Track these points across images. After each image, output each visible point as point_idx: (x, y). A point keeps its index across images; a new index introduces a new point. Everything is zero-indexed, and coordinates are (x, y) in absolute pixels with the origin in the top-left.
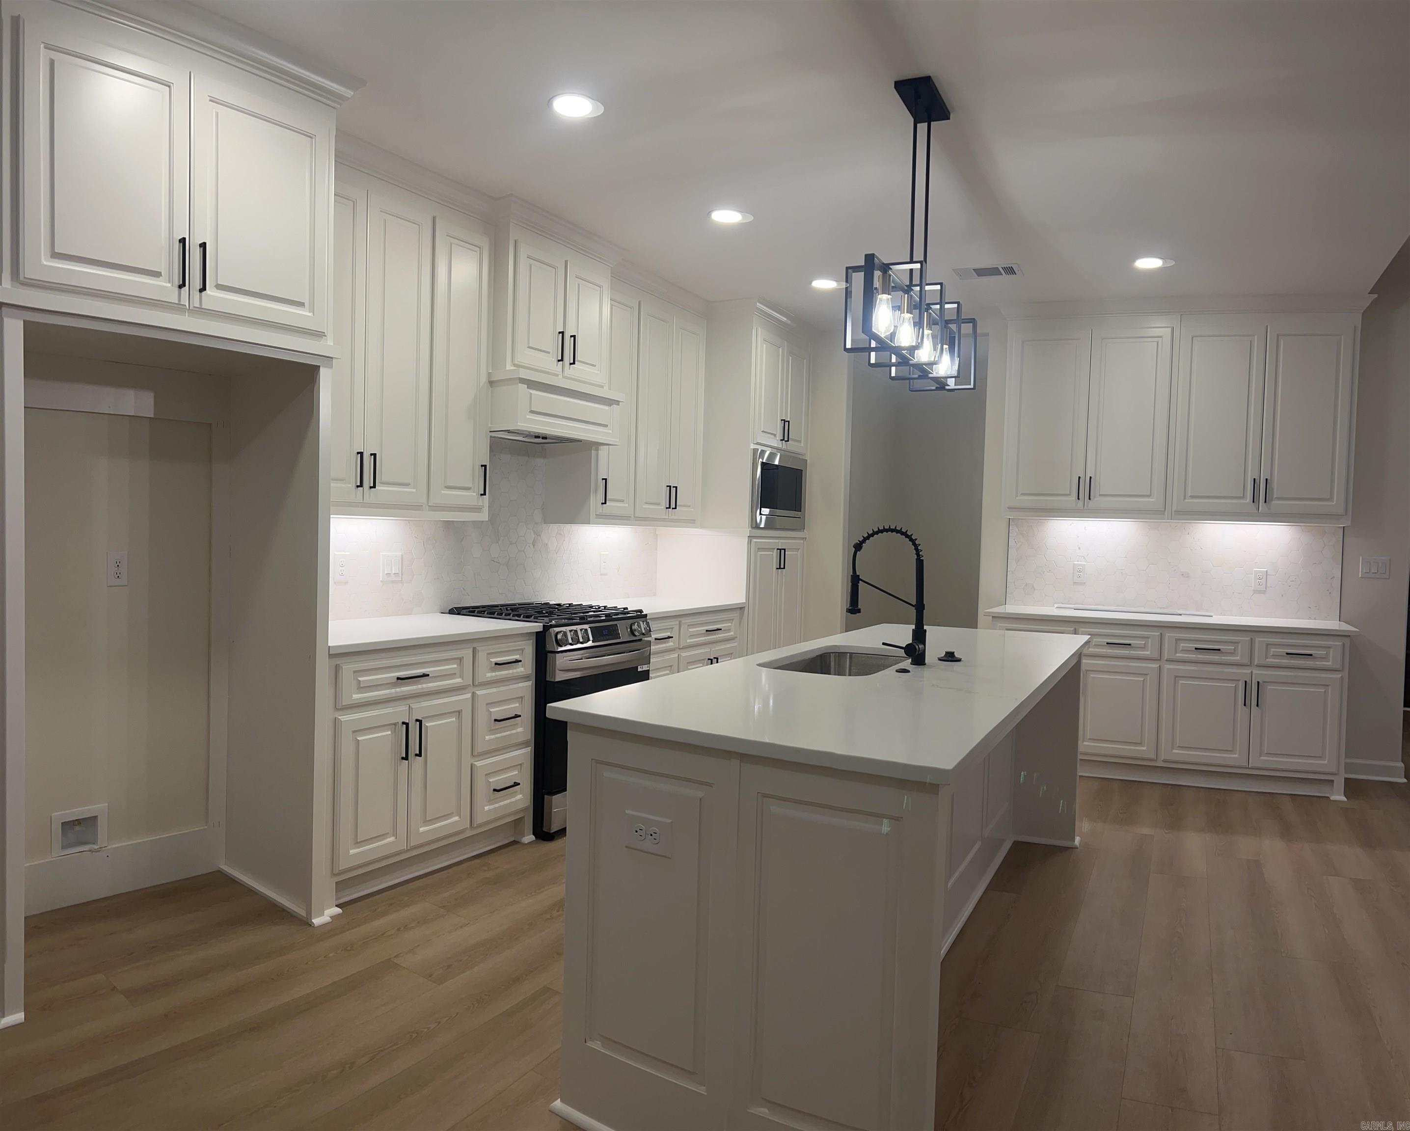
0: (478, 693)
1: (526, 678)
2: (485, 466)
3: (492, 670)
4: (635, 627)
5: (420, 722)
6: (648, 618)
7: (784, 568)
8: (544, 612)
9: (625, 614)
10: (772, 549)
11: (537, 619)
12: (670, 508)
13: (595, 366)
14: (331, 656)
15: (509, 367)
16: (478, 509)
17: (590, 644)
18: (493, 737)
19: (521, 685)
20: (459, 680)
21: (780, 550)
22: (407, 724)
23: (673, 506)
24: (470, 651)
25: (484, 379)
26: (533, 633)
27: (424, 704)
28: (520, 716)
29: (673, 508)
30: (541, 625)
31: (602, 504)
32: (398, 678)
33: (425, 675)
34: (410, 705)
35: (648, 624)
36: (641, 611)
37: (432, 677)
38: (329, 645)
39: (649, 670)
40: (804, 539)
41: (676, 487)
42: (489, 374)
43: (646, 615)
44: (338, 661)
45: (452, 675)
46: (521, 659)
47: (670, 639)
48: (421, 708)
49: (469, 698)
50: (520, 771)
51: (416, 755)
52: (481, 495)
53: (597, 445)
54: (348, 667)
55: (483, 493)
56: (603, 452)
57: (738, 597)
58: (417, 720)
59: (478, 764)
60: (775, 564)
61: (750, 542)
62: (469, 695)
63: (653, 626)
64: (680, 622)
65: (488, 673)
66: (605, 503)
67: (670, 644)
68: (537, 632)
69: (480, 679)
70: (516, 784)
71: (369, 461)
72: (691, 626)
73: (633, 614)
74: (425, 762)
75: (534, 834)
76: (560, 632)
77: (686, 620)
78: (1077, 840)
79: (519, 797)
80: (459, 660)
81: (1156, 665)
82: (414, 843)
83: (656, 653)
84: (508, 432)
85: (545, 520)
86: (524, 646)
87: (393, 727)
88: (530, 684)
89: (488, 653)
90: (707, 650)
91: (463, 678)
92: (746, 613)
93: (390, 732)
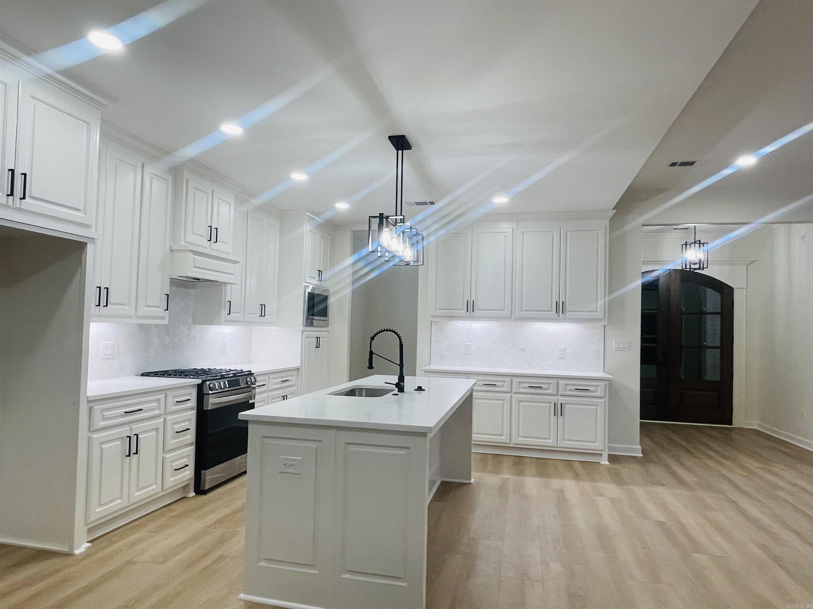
0: (168, 418)
1: (192, 409)
2: (168, 295)
3: (175, 405)
4: (248, 379)
5: (137, 435)
6: (254, 374)
7: (319, 347)
8: (200, 373)
9: (241, 373)
10: (313, 338)
11: (198, 377)
12: (261, 316)
13: (227, 243)
14: (89, 402)
15: (183, 243)
16: (163, 318)
17: (227, 389)
18: (175, 441)
19: (190, 413)
20: (157, 412)
21: (317, 338)
22: (130, 437)
23: (263, 315)
24: (164, 395)
25: (167, 249)
26: (196, 384)
27: (138, 426)
28: (189, 429)
29: (263, 316)
30: (200, 381)
31: (228, 314)
32: (125, 412)
33: (140, 410)
34: (132, 427)
35: (255, 378)
36: (250, 371)
37: (144, 410)
38: (87, 396)
39: (254, 402)
40: (328, 332)
41: (265, 305)
42: (170, 246)
43: (253, 373)
44: (92, 404)
45: (153, 409)
46: (190, 398)
47: (264, 386)
48: (137, 428)
49: (162, 421)
50: (189, 459)
51: (134, 454)
52: (165, 310)
53: (226, 284)
54: (97, 408)
55: (166, 309)
56: (229, 286)
57: (297, 364)
58: (135, 435)
59: (167, 456)
60: (315, 345)
61: (302, 334)
62: (163, 420)
63: (258, 379)
64: (269, 377)
65: (173, 407)
66: (230, 314)
67: (264, 388)
68: (198, 384)
69: (168, 411)
70: (186, 466)
71: (104, 292)
72: (274, 379)
73: (246, 373)
74: (139, 457)
75: (195, 492)
76: (212, 383)
77: (272, 376)
78: (472, 480)
79: (188, 472)
80: (158, 401)
81: (509, 395)
82: (132, 502)
83: (258, 393)
84: (179, 276)
85: (194, 323)
86: (191, 392)
87: (121, 439)
88: (194, 412)
89: (173, 397)
90: (282, 392)
91: (160, 411)
92: (300, 372)
93: (119, 442)
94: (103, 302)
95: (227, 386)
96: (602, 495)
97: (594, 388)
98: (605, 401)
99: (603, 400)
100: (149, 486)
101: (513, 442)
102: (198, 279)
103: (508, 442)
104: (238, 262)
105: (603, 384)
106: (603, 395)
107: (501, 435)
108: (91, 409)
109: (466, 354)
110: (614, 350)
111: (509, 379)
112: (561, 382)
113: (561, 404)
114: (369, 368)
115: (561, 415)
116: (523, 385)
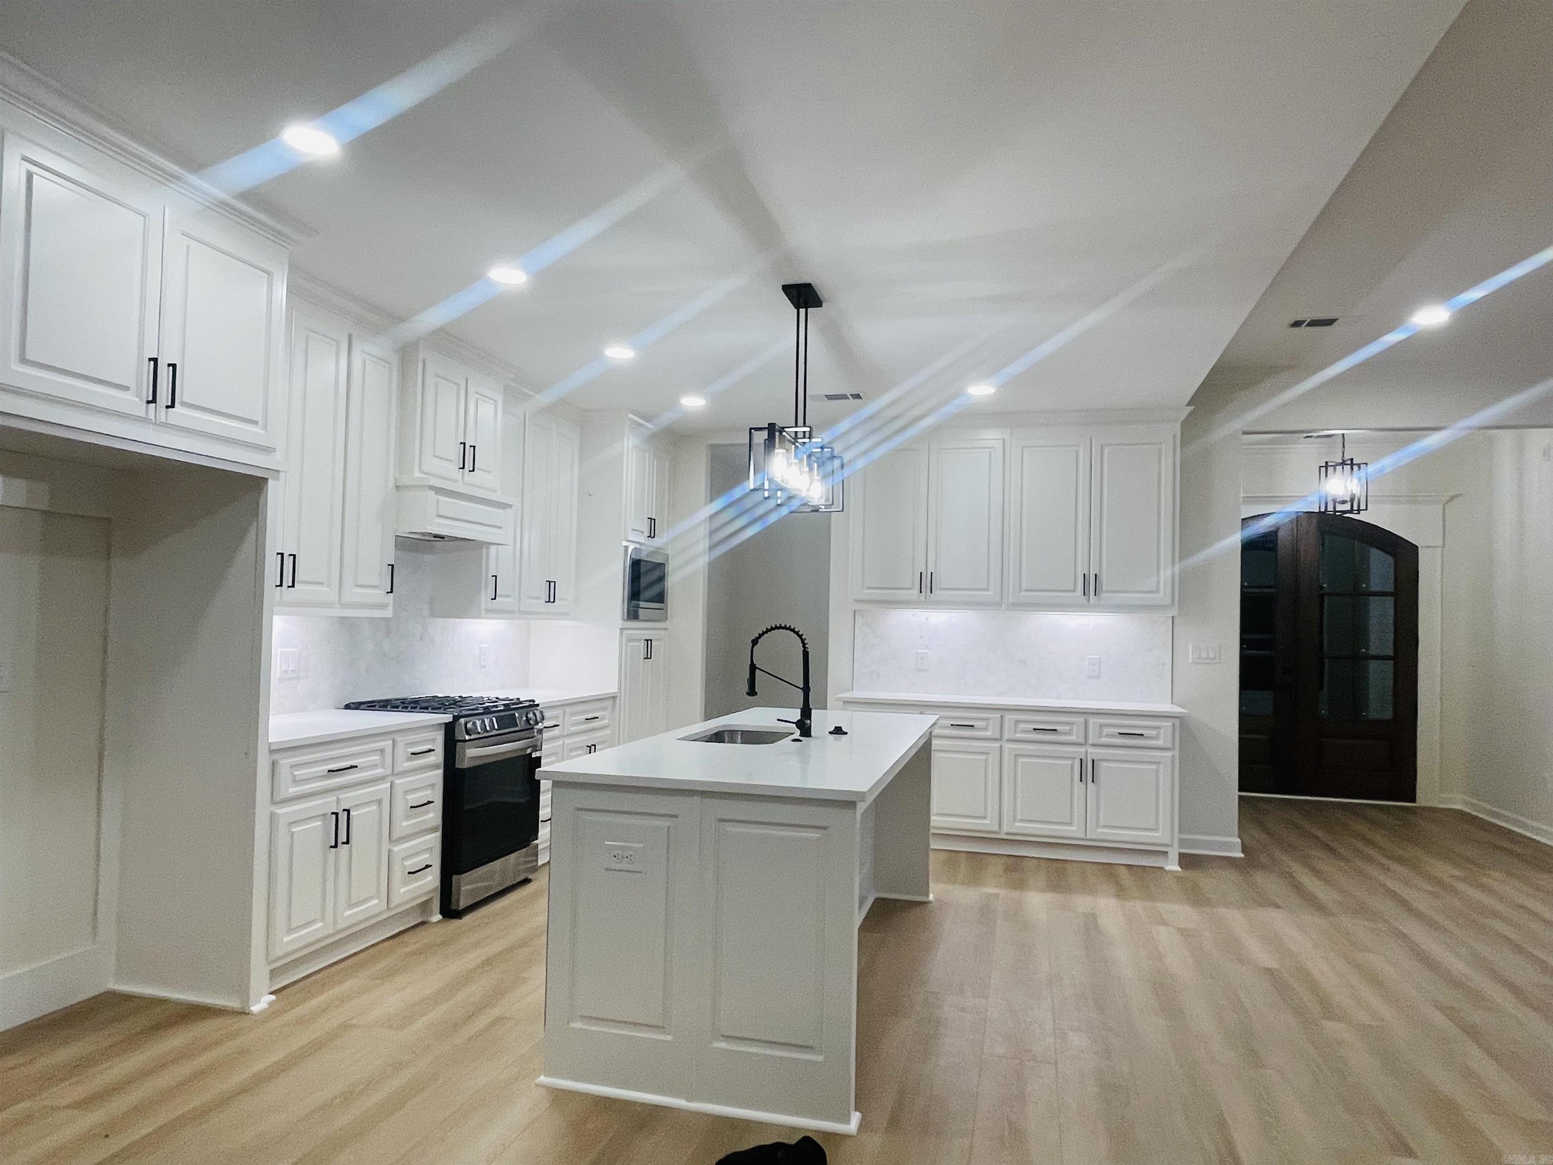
0: (397, 781)
1: (436, 767)
2: (392, 566)
3: (409, 759)
4: (531, 715)
5: (348, 811)
6: (540, 706)
7: (651, 658)
8: (447, 704)
9: (518, 704)
10: (639, 640)
11: (445, 711)
12: (549, 602)
13: (490, 472)
14: (272, 752)
15: (417, 474)
16: (383, 607)
17: (495, 732)
18: (408, 823)
19: (432, 773)
20: (381, 770)
21: (647, 640)
22: (337, 814)
23: (552, 600)
24: (391, 742)
25: (391, 484)
26: (442, 724)
27: (350, 795)
28: (432, 802)
29: (552, 602)
30: (449, 717)
31: (492, 599)
32: (329, 771)
33: (352, 767)
34: (340, 796)
35: (541, 713)
36: (534, 701)
37: (362, 768)
38: (270, 741)
39: (541, 756)
40: (666, 629)
41: (555, 582)
42: (396, 479)
43: (538, 705)
44: (276, 756)
45: (374, 766)
46: (433, 749)
47: (556, 727)
48: (348, 799)
49: (388, 788)
50: (431, 854)
51: (343, 843)
52: (388, 593)
53: (488, 544)
54: (285, 762)
56: (493, 549)
57: (611, 688)
58: (344, 810)
59: (396, 849)
60: (643, 655)
61: (621, 633)
62: (388, 785)
63: (546, 714)
64: (564, 711)
65: (406, 762)
66: (495, 599)
67: (556, 732)
68: (445, 723)
69: (398, 769)
70: (427, 866)
71: (288, 562)
72: (573, 714)
73: (527, 704)
74: (351, 850)
75: (441, 913)
76: (470, 721)
77: (569, 710)
78: (931, 897)
79: (429, 878)
80: (380, 752)
81: (997, 745)
82: (339, 927)
83: (547, 740)
84: (410, 533)
85: (432, 615)
86: (434, 737)
87: (323, 818)
88: (440, 772)
89: (407, 744)
90: (585, 738)
91: (385, 769)
92: (618, 702)
93: (320, 823)
94: (288, 580)
95: (496, 727)
96: (1165, 923)
97: (1154, 733)
98: (1173, 755)
99: (1168, 754)
100: (367, 900)
101: (1005, 829)
102: (442, 537)
103: (996, 828)
104: (510, 506)
105: (1168, 724)
106: (1169, 745)
107: (984, 818)
108: (274, 764)
109: (918, 670)
110: (1190, 661)
111: (997, 715)
112: (1092, 721)
113: (1093, 761)
114: (748, 694)
115: (1093, 782)
116: (1022, 726)
